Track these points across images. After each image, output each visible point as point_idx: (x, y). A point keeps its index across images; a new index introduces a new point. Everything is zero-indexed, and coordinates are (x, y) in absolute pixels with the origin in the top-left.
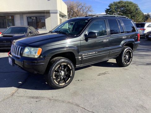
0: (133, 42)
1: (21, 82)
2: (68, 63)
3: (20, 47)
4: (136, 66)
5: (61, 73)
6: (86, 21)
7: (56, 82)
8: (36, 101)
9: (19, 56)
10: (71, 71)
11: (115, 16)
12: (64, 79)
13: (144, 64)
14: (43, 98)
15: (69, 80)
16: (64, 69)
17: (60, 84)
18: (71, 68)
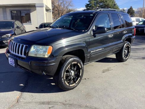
0: (131, 36)
1: (22, 85)
2: (78, 62)
3: (25, 46)
4: (134, 61)
5: (72, 73)
6: (91, 15)
7: (66, 83)
8: (50, 108)
9: (23, 56)
10: (81, 70)
11: (115, 11)
12: (74, 79)
13: (140, 58)
14: (55, 103)
15: (78, 80)
16: (74, 69)
17: (71, 85)
18: (80, 67)
